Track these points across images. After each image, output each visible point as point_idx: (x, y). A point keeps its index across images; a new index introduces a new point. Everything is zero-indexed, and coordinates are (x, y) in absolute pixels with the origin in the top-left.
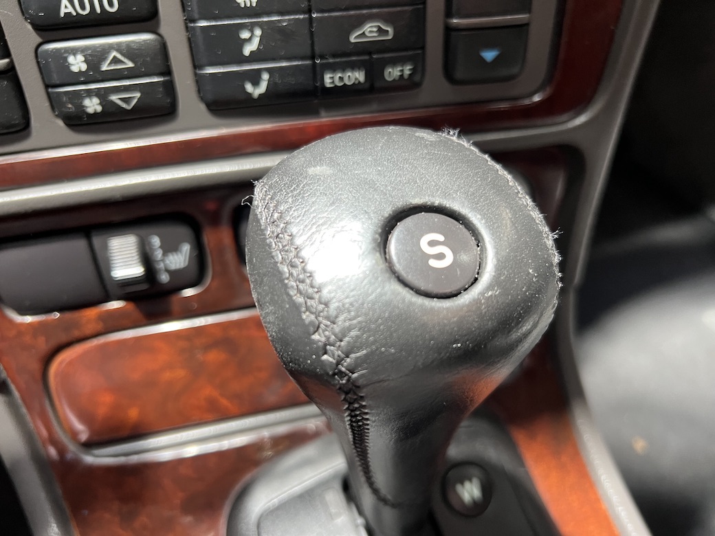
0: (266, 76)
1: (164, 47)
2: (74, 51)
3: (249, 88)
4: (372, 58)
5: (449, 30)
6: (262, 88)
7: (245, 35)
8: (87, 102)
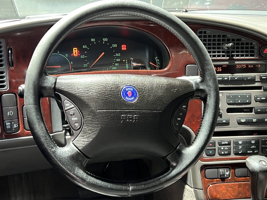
0: (241, 151)
1: (231, 147)
2: (222, 147)
3: (239, 152)
4: (253, 150)
5: (262, 147)
6: (241, 152)
7: (240, 146)
8: (222, 152)
